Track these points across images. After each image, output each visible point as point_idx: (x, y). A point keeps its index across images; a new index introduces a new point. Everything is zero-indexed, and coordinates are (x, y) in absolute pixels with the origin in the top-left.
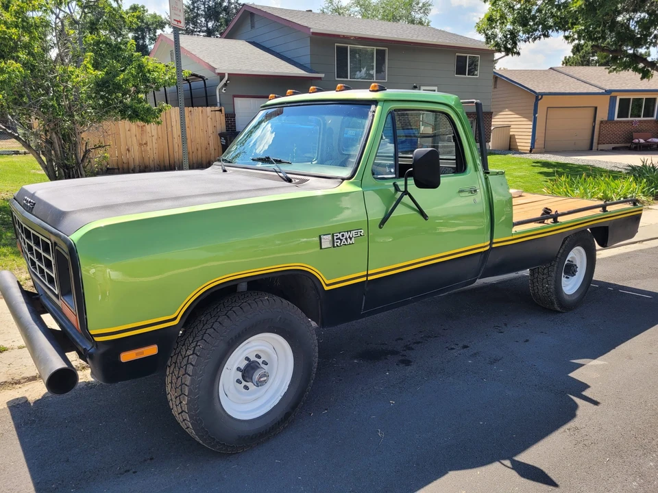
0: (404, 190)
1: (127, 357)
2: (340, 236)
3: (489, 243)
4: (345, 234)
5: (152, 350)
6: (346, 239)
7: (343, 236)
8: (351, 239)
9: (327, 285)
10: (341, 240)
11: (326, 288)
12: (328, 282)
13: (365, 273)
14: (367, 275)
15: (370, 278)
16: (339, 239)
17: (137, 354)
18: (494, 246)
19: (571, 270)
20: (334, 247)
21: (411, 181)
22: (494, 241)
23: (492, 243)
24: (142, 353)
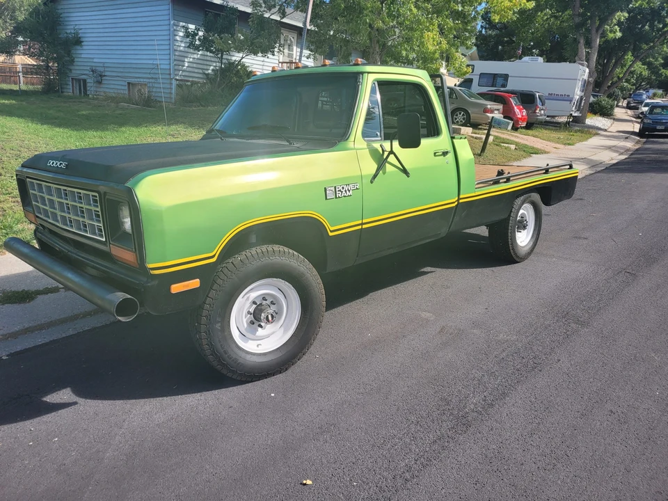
0: (390, 150)
1: (176, 288)
2: (341, 188)
3: (457, 199)
4: (345, 187)
5: (195, 283)
6: (346, 191)
7: (343, 188)
8: (349, 191)
9: (331, 231)
10: (342, 192)
11: (331, 234)
12: (332, 229)
13: (360, 222)
14: (362, 224)
15: (364, 226)
16: (340, 191)
17: (184, 286)
18: (461, 201)
19: (522, 225)
20: (336, 198)
21: (396, 144)
22: (461, 197)
23: (459, 199)
24: (187, 286)
